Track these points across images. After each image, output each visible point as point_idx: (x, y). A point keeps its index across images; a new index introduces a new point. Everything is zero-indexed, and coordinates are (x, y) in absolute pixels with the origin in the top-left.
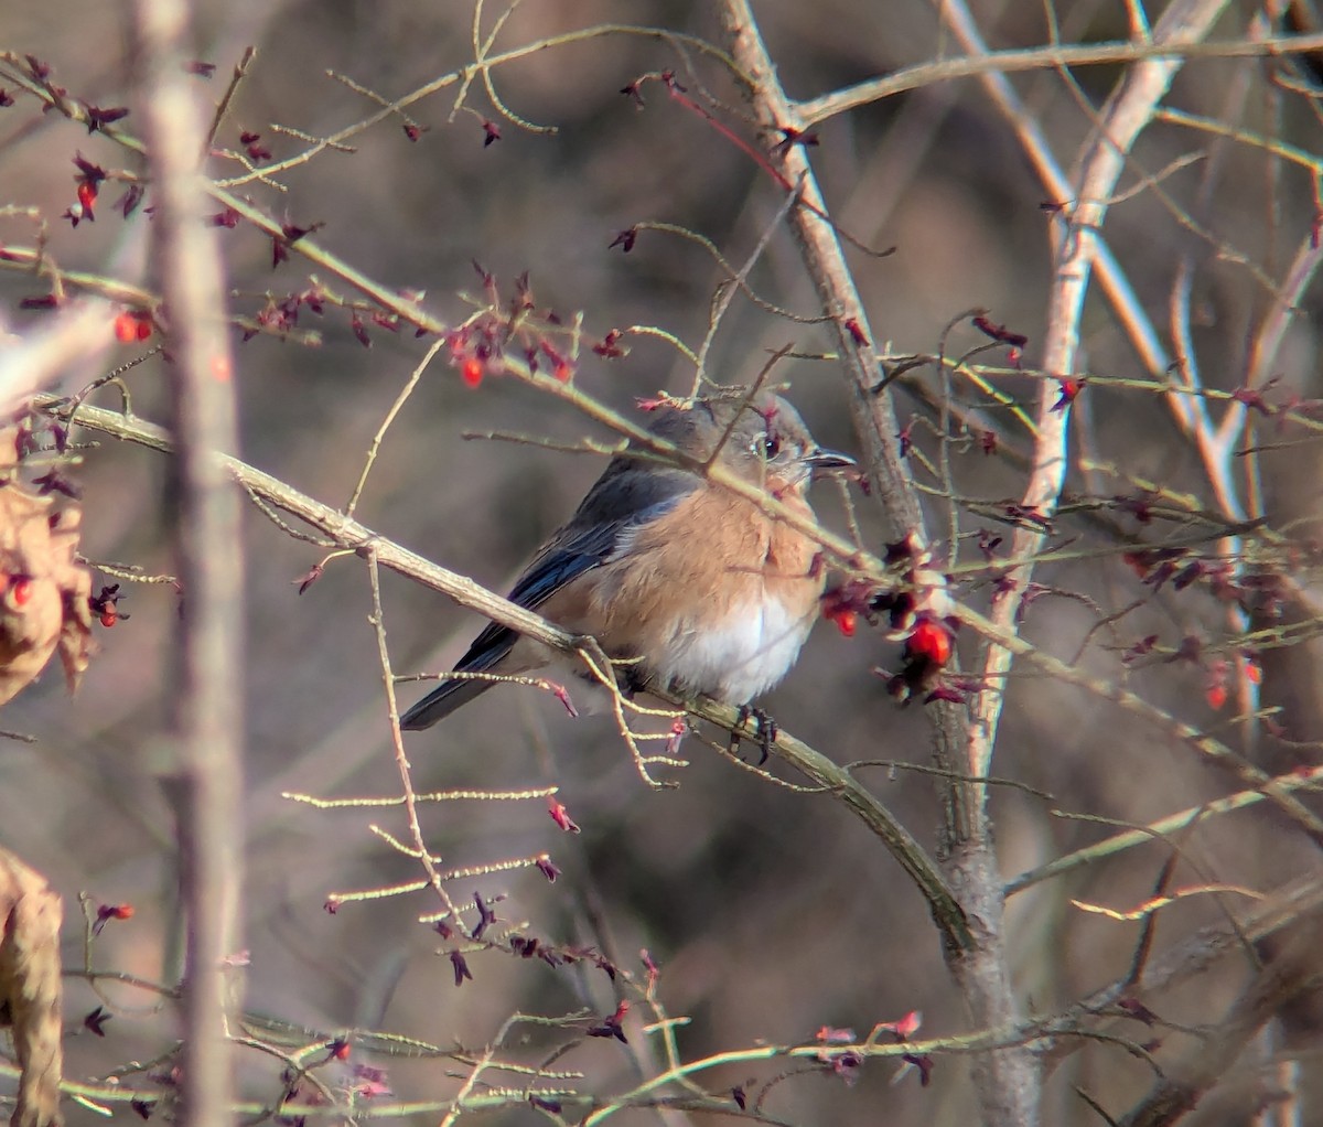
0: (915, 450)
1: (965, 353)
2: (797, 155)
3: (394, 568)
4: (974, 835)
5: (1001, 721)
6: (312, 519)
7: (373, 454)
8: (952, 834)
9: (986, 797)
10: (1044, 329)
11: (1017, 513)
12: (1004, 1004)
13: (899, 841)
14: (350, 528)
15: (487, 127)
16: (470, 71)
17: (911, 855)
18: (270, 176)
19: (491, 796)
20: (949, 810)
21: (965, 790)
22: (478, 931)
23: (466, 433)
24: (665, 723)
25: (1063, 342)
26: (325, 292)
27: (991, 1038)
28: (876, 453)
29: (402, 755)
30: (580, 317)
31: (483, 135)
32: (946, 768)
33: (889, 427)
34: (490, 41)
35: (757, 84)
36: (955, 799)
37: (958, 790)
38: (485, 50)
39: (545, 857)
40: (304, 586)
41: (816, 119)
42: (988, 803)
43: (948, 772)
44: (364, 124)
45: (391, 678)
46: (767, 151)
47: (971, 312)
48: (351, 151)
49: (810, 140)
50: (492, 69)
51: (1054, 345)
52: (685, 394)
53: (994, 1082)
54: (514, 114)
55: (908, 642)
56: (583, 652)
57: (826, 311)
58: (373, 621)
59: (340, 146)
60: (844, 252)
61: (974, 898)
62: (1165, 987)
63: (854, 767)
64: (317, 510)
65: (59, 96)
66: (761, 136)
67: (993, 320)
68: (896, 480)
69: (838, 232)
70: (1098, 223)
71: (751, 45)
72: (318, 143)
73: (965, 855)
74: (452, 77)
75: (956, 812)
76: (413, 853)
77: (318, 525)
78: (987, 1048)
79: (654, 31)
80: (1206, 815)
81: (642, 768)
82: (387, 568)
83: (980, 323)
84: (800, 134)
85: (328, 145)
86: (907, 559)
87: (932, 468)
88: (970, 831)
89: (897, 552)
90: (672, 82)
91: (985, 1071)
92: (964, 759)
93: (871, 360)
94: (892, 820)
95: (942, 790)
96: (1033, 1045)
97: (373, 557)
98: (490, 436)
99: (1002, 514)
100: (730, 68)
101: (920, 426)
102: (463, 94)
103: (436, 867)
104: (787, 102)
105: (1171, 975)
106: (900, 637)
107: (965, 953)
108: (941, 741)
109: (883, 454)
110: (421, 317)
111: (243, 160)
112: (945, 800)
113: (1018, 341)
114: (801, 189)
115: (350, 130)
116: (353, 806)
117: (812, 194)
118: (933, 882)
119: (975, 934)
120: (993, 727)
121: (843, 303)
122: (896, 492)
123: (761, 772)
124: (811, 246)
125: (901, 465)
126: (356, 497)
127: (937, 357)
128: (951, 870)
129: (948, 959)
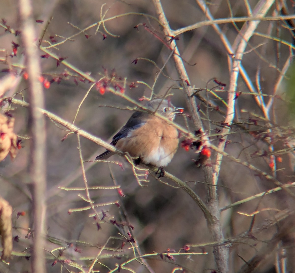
0: (200, 110)
1: (212, 88)
2: (173, 43)
3: (83, 136)
4: (214, 198)
5: (220, 172)
6: (64, 125)
7: (78, 110)
8: (209, 198)
9: (217, 189)
10: (229, 82)
11: (223, 124)
12: (221, 236)
13: (197, 199)
14: (73, 127)
15: (104, 35)
16: (100, 23)
17: (200, 203)
18: (56, 46)
19: (105, 188)
20: (208, 192)
21: (212, 188)
22: (103, 219)
23: (100, 105)
24: (144, 172)
25: (234, 85)
26: (68, 73)
27: (218, 243)
28: (192, 111)
29: (85, 179)
30: (126, 79)
31: (103, 38)
32: (207, 182)
33: (194, 105)
34: (104, 16)
35: (164, 26)
36: (210, 190)
37: (210, 188)
38: (103, 18)
39: (118, 202)
40: (63, 140)
41: (178, 34)
42: (217, 190)
43: (208, 183)
44: (76, 35)
45: (82, 161)
46: (166, 41)
47: (214, 79)
48: (73, 41)
49: (177, 39)
50: (105, 22)
51: (232, 86)
52: (149, 97)
53: (218, 254)
54: (110, 33)
55: (200, 153)
56: (126, 156)
57: (180, 78)
58: (78, 148)
59: (71, 39)
60: (184, 65)
61: (214, 212)
62: (257, 233)
63: (187, 182)
64: (66, 123)
65: (8, 27)
66: (165, 38)
67: (219, 80)
68: (196, 117)
69: (183, 60)
70: (241, 59)
71: (163, 17)
72: (66, 39)
73: (212, 202)
74: (95, 24)
75: (210, 192)
76: (88, 201)
77: (66, 126)
78: (217, 245)
79: (141, 14)
80: (267, 194)
81: (139, 182)
82: (82, 136)
83: (215, 81)
84: (174, 38)
85: (68, 40)
86: (200, 134)
87: (204, 114)
88: (213, 197)
89: (198, 133)
90: (145, 25)
91: (216, 251)
92: (212, 180)
93: (190, 89)
94: (195, 194)
95: (206, 187)
96: (227, 245)
97: (78, 134)
98: (105, 106)
99: (220, 125)
100: (158, 23)
101: (202, 105)
102: (98, 28)
103: (93, 204)
104: (171, 30)
105: (259, 230)
106: (198, 152)
107: (212, 224)
108: (206, 176)
109: (193, 111)
110: (90, 78)
111: (49, 43)
112: (207, 190)
113: (224, 85)
114: (174, 50)
115: (73, 36)
116: (74, 190)
117: (177, 51)
118: (205, 209)
119: (214, 220)
120: (218, 174)
121: (184, 76)
122: (196, 119)
123: (166, 183)
124: (177, 63)
125: (197, 113)
126: (74, 120)
127: (205, 89)
128: (209, 206)
129: (208, 226)
